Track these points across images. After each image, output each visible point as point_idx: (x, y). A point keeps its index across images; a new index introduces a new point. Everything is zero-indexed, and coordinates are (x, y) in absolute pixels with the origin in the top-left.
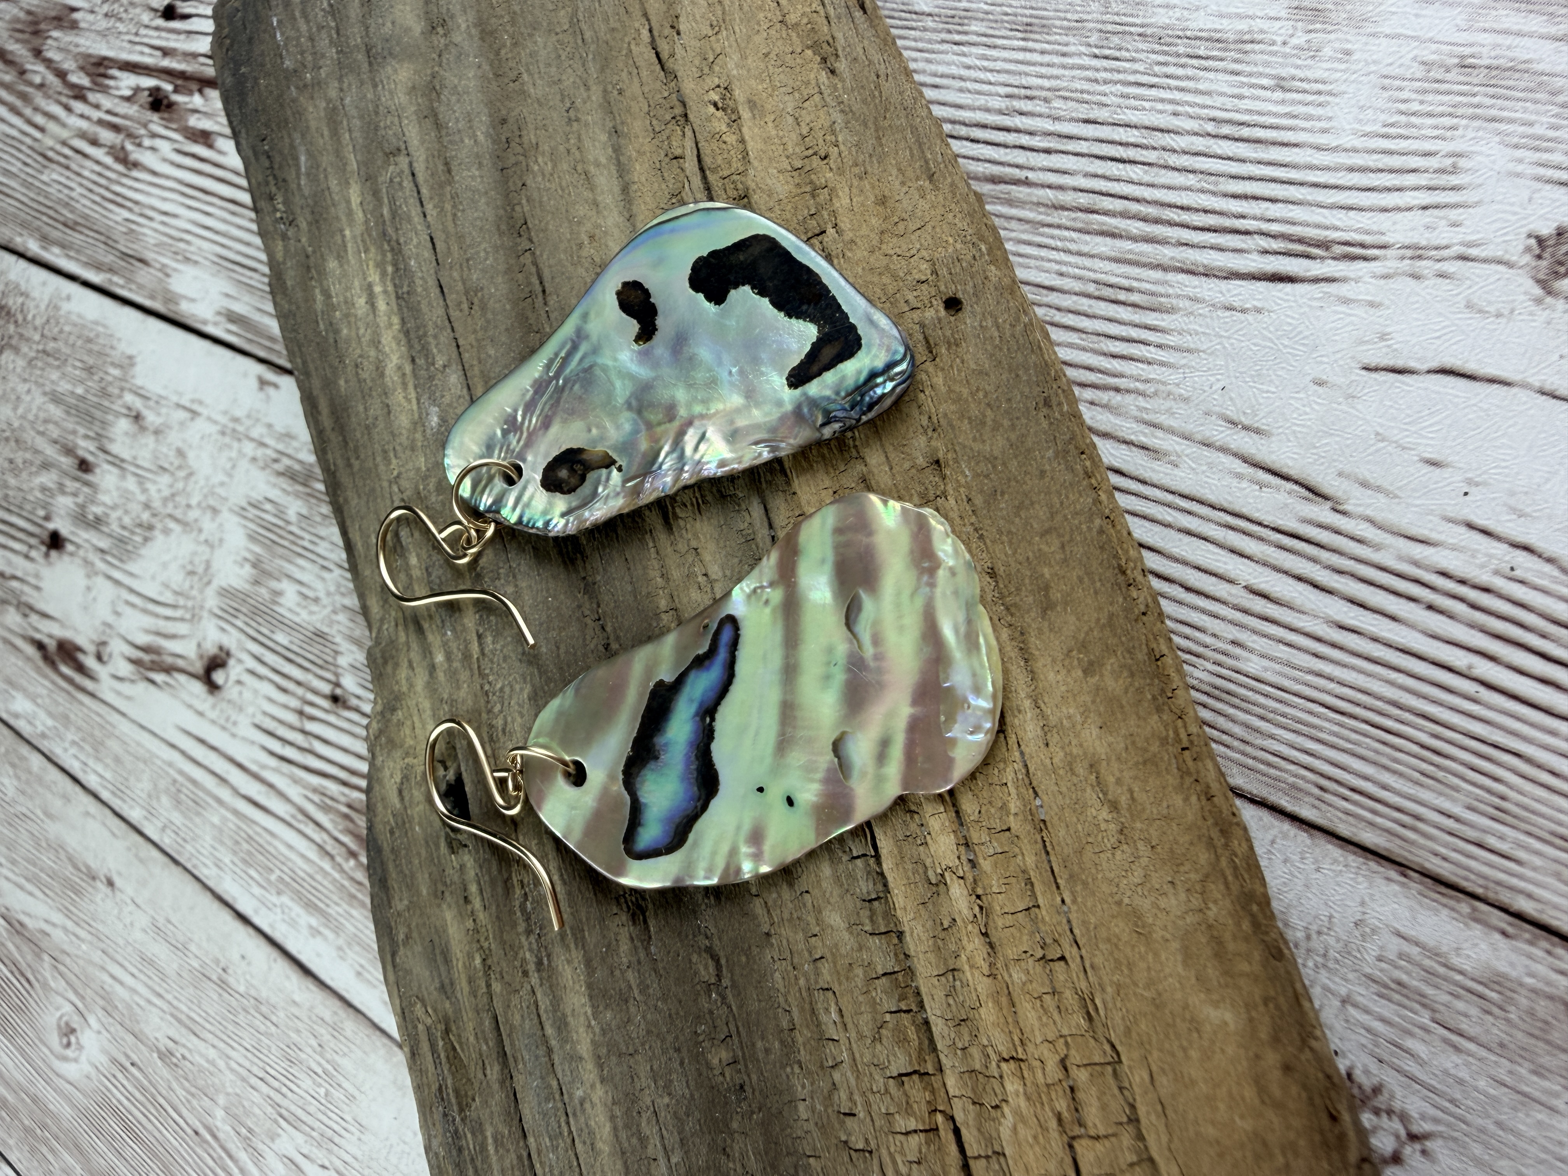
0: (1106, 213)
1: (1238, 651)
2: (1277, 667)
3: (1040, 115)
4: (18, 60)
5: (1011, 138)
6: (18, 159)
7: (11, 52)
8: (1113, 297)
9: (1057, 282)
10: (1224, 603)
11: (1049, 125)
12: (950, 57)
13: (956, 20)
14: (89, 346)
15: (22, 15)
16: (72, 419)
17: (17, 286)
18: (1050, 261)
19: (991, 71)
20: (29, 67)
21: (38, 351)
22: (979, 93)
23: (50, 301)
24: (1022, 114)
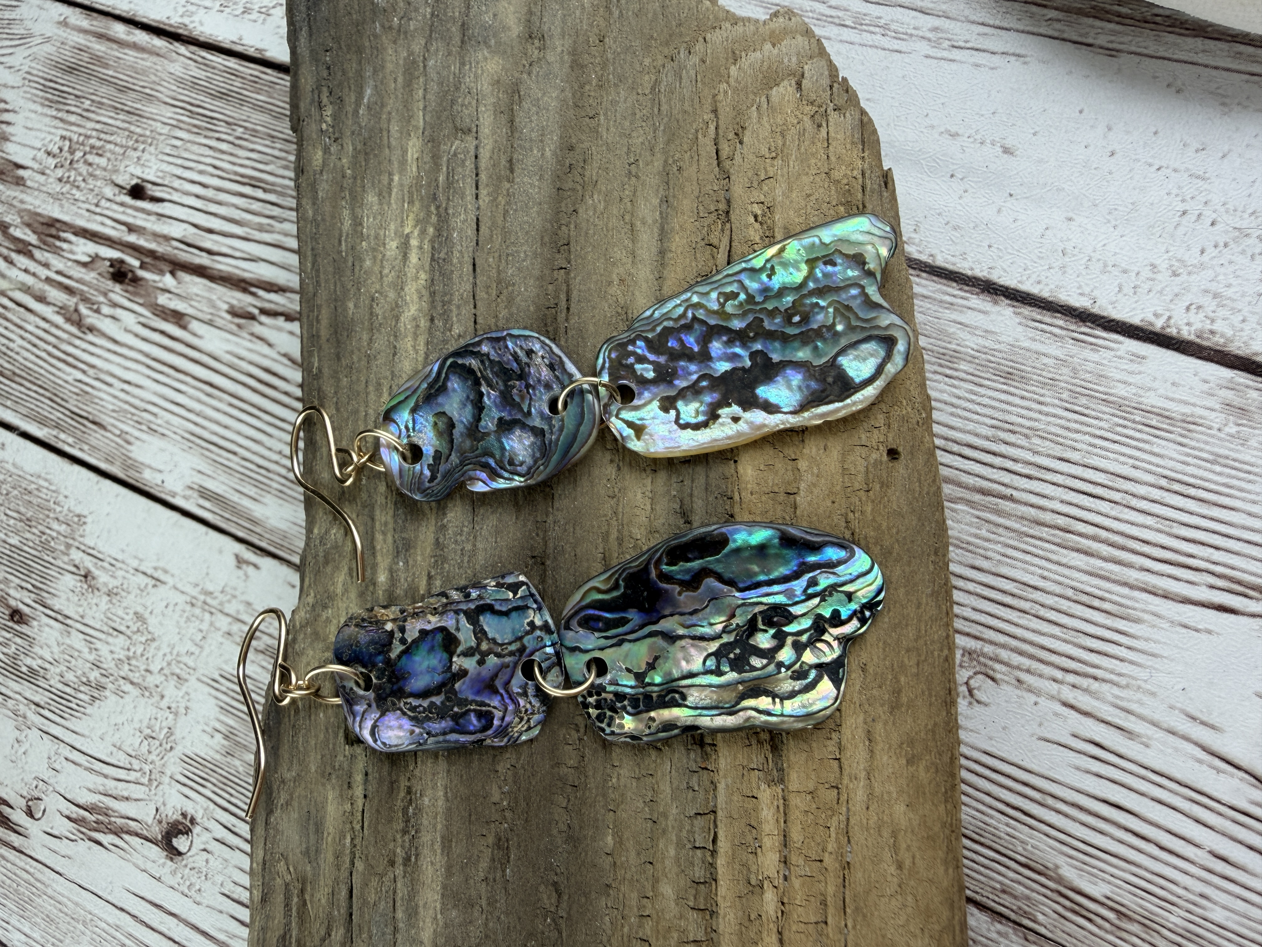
0: (1080, 535)
1: (1204, 902)
2: (1237, 918)
3: (1022, 447)
5: (997, 461)
8: (1088, 603)
9: (1041, 583)
10: (1192, 862)
11: (1029, 457)
12: (941, 386)
13: (947, 358)
14: (27, 497)
18: (1034, 565)
19: (979, 404)
22: (968, 419)
24: (1006, 443)
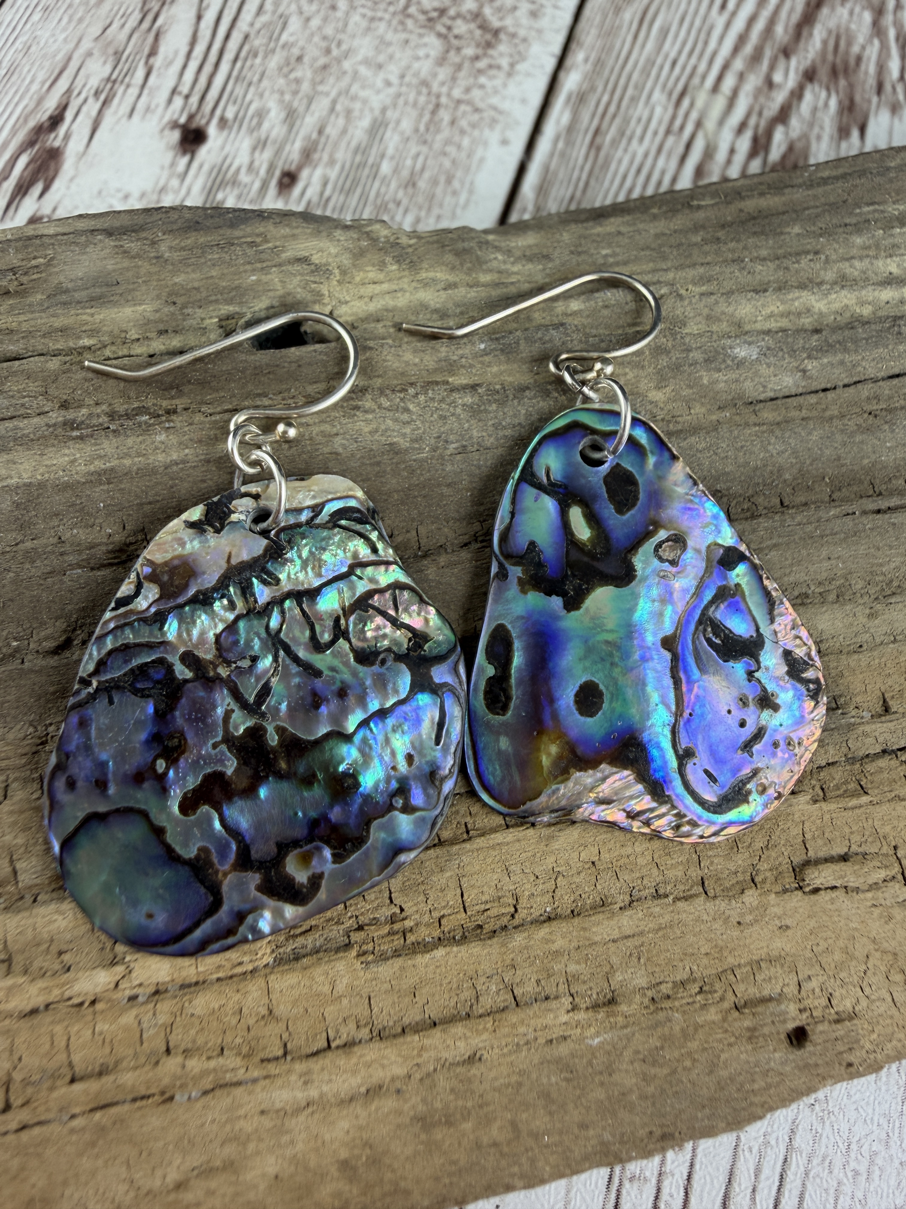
4: (802, 45)
6: (680, 52)
7: (811, 35)
14: (442, 179)
15: (855, 49)
16: (349, 155)
17: (522, 57)
20: (794, 62)
21: (438, 96)
23: (501, 112)
